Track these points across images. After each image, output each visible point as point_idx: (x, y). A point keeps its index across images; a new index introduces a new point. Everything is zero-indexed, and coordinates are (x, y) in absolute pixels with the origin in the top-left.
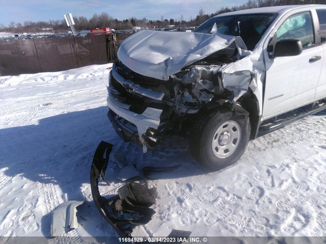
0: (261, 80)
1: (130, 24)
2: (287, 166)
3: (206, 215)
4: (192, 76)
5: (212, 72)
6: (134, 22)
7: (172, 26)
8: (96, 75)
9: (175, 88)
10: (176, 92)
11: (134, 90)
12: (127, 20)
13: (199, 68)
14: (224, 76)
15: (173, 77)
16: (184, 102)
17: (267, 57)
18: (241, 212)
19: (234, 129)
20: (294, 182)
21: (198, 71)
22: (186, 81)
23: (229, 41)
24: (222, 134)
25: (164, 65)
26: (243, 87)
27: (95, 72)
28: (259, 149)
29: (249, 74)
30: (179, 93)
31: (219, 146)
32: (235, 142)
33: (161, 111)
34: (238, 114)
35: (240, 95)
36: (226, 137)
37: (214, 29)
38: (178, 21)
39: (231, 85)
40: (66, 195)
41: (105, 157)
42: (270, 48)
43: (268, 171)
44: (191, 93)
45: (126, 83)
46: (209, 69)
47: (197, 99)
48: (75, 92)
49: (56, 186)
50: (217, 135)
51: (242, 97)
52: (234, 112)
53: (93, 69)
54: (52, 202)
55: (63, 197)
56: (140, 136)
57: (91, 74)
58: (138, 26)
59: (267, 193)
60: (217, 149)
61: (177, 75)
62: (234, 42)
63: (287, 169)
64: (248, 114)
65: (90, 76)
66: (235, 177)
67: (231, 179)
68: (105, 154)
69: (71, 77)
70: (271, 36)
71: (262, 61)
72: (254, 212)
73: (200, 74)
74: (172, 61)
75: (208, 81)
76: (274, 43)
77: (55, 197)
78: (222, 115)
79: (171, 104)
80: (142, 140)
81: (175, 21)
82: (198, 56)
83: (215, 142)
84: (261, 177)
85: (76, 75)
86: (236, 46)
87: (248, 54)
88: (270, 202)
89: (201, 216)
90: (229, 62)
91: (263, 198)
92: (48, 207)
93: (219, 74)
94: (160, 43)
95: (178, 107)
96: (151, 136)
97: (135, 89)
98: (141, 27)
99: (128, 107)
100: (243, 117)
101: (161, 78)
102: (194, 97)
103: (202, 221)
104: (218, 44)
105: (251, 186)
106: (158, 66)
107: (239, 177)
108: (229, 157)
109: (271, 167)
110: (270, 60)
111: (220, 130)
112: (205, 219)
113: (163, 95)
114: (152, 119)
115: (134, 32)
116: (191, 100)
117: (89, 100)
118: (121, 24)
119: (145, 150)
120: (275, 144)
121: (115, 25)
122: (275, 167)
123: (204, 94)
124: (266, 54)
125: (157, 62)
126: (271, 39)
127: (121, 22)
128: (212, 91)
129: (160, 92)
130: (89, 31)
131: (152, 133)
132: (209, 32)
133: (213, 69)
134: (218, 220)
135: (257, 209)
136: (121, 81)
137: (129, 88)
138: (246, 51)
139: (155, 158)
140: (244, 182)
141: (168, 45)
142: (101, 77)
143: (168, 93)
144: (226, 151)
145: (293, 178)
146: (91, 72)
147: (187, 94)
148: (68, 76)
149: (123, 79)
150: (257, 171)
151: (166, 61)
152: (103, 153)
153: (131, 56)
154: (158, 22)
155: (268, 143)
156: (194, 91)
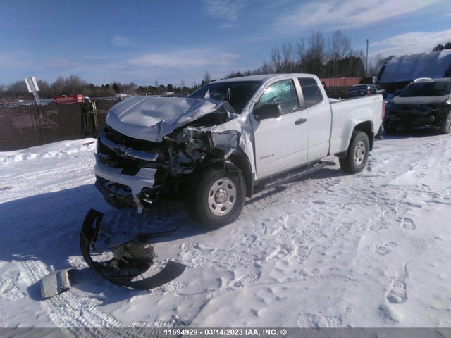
0: (251, 140)
1: (111, 91)
2: (281, 218)
3: (202, 261)
4: (184, 135)
5: (203, 132)
6: (117, 88)
7: (170, 93)
8: (69, 153)
9: (169, 150)
10: (171, 154)
11: (126, 153)
12: (107, 86)
13: (190, 129)
14: (213, 135)
15: (166, 138)
16: (179, 163)
17: (253, 119)
18: (235, 255)
19: (230, 187)
20: (284, 229)
21: (189, 131)
22: (179, 141)
23: (217, 105)
24: (218, 191)
25: (156, 127)
26: (233, 146)
27: (68, 149)
28: (259, 209)
29: (235, 133)
30: (174, 155)
31: (215, 204)
32: (231, 199)
33: (156, 170)
34: (231, 171)
35: (230, 153)
36: (222, 194)
37: (207, 95)
38: (177, 88)
39: (222, 144)
40: (52, 267)
41: (94, 227)
42: (255, 112)
43: (263, 224)
44: (185, 153)
45: (117, 147)
46: (200, 129)
47: (192, 159)
48: (41, 174)
49: (38, 262)
50: (212, 192)
51: (232, 154)
52: (226, 169)
53: (64, 146)
54: (36, 275)
55: (48, 269)
56: (135, 197)
57: (62, 152)
58: (123, 93)
59: (259, 239)
60: (214, 207)
61: (169, 135)
62: (222, 106)
63: (280, 220)
64: (240, 172)
65: (61, 154)
66: (233, 231)
67: (229, 233)
68: (95, 224)
69: (33, 156)
70: (256, 101)
71: (249, 123)
72: (246, 253)
73: (192, 134)
74: (165, 123)
75: (200, 141)
76: (258, 107)
77: (39, 270)
78: (215, 172)
79: (166, 167)
80: (137, 201)
81: (174, 87)
82: (189, 119)
83: (211, 200)
84: (256, 228)
85: (39, 154)
86: (224, 110)
87: (236, 117)
88: (261, 244)
89: (198, 263)
90: (218, 123)
91: (255, 243)
92: (33, 280)
93: (209, 133)
94: (153, 108)
95: (173, 169)
96: (146, 198)
97: (128, 153)
98: (128, 94)
99: (120, 170)
100: (237, 174)
101: (154, 141)
102: (188, 157)
103: (199, 266)
104: (208, 108)
105: (246, 236)
106: (150, 129)
107: (236, 231)
108: (227, 215)
109: (266, 220)
110: (256, 122)
111: (215, 187)
112: (201, 264)
113: (157, 155)
114: (147, 178)
115: (120, 100)
116: (187, 161)
117: (63, 180)
118: (98, 91)
119: (140, 210)
120: (273, 204)
121: (89, 91)
122: (269, 220)
123: (197, 153)
124: (252, 116)
125: (149, 125)
126: (256, 104)
127: (98, 88)
128: (205, 149)
129: (155, 153)
130: (52, 100)
131: (147, 196)
132: (202, 98)
133: (204, 129)
134: (214, 262)
135: (249, 250)
136: (112, 146)
137: (120, 152)
138: (234, 114)
139: (151, 226)
140: (240, 234)
141: (161, 109)
142: (76, 155)
143: (163, 156)
144: (223, 209)
145: (283, 226)
146: (61, 150)
147: (181, 154)
148: (29, 155)
149: (113, 144)
150: (253, 225)
151: (159, 124)
152: (93, 223)
153: (122, 121)
154: (151, 88)
155: (268, 203)
156: (188, 150)
